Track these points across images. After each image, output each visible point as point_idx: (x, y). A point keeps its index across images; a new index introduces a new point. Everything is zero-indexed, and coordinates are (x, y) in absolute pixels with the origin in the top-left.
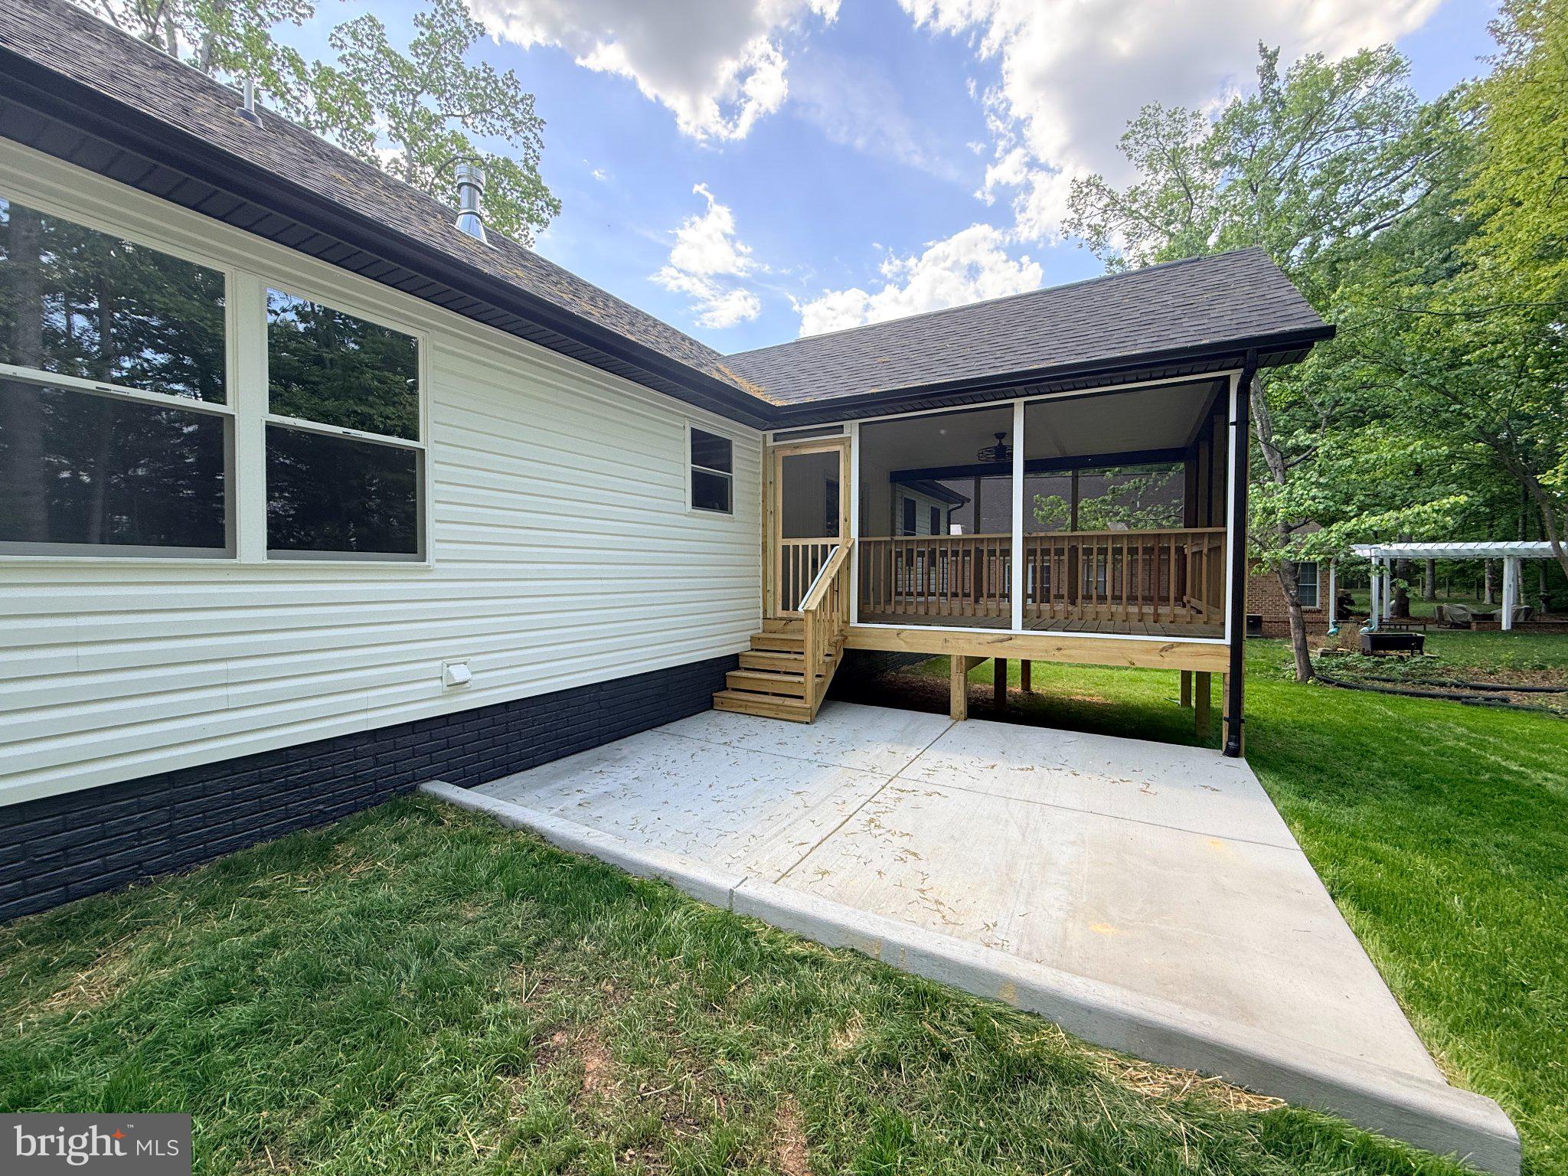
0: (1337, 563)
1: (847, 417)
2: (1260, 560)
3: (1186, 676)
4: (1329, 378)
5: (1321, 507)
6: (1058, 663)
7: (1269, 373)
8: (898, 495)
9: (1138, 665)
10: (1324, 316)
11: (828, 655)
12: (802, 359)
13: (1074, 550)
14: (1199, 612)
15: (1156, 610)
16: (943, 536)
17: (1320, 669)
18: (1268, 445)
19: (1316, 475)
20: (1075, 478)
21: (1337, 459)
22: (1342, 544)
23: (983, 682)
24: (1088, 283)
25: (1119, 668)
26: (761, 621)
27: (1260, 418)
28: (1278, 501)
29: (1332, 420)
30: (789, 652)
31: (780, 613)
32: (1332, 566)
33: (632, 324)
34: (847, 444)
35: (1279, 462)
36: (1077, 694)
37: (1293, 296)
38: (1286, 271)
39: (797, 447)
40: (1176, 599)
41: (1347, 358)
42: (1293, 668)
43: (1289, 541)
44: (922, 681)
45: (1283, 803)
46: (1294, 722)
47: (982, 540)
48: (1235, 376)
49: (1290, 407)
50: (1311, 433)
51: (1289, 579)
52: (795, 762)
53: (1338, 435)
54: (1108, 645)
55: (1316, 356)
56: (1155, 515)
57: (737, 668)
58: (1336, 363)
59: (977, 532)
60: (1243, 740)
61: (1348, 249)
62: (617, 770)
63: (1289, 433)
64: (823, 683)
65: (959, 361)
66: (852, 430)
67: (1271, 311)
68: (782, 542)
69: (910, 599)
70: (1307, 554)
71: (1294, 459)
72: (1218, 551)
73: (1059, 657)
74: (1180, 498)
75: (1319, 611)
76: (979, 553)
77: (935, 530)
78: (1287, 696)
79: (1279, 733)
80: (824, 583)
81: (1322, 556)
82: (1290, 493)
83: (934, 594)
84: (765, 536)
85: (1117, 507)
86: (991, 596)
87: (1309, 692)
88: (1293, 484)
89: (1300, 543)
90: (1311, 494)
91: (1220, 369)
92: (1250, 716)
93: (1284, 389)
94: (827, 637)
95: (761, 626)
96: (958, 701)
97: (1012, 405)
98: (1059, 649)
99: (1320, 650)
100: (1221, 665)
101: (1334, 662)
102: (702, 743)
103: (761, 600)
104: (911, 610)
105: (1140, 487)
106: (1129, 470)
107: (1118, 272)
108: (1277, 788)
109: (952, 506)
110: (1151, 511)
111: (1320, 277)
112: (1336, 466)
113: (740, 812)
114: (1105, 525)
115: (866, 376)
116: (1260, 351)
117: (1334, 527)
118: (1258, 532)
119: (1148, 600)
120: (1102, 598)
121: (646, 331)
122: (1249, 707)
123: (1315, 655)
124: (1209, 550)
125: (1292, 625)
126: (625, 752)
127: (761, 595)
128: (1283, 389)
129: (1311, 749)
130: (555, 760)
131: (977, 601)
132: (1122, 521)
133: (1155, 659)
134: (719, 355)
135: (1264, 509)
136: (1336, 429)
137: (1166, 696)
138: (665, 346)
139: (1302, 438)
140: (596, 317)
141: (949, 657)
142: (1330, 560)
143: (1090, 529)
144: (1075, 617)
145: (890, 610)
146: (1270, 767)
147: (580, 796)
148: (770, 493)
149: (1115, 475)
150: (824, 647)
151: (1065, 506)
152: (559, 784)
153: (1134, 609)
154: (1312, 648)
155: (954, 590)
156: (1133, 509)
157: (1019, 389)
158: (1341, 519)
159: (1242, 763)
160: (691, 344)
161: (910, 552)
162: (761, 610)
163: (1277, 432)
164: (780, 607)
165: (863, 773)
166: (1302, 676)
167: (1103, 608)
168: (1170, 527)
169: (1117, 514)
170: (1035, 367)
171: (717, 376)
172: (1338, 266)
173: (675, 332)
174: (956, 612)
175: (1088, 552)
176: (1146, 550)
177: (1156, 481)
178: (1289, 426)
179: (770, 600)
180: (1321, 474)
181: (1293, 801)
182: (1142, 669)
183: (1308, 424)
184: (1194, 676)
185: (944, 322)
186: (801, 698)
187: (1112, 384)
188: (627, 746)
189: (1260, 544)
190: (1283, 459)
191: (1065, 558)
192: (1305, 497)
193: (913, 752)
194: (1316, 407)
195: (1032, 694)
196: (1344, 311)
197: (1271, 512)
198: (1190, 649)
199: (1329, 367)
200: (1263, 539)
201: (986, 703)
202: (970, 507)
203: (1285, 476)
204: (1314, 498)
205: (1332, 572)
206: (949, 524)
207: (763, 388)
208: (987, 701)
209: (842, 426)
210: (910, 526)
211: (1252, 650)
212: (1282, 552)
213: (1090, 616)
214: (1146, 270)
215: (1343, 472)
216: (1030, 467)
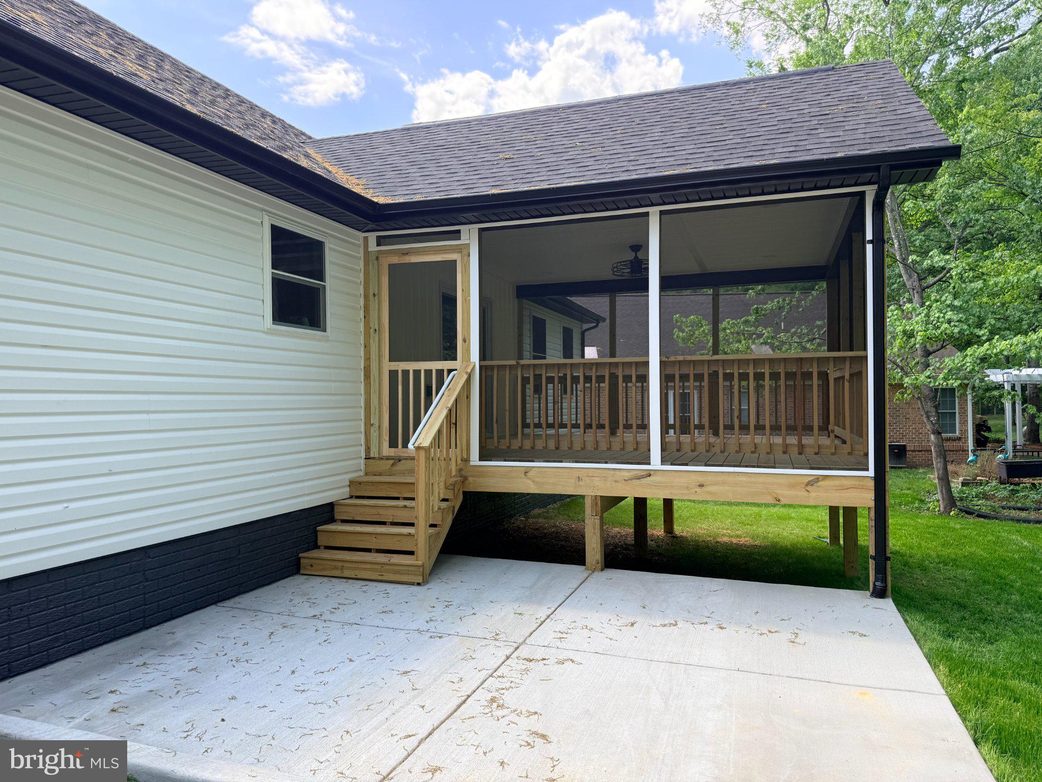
0: (974, 388)
1: (463, 220)
2: (900, 386)
3: (833, 511)
4: (959, 199)
5: (956, 330)
6: (702, 502)
7: (905, 190)
8: (526, 313)
9: (784, 501)
10: (953, 135)
11: (444, 500)
12: (412, 149)
13: (714, 376)
14: (844, 442)
15: (800, 441)
16: (576, 360)
17: (961, 499)
18: (906, 265)
19: (950, 297)
20: (716, 297)
21: (971, 282)
22: (977, 369)
23: (622, 524)
24: (726, 84)
25: (767, 505)
26: (362, 461)
27: (898, 237)
28: (916, 324)
29: (964, 241)
30: (397, 498)
31: (387, 451)
32: (969, 391)
33: (194, 92)
34: (465, 252)
35: (916, 284)
36: (724, 535)
37: (922, 113)
38: (917, 87)
39: (406, 253)
40: (820, 429)
41: (974, 179)
42: (936, 500)
43: (928, 366)
44: (555, 526)
45: (929, 645)
46: (938, 556)
47: (617, 364)
48: (870, 192)
49: (925, 227)
50: (944, 254)
51: (929, 406)
52: (402, 634)
53: (969, 257)
54: (753, 479)
55: (947, 176)
56: (799, 337)
57: (332, 520)
58: (965, 183)
59: (613, 355)
60: (889, 579)
61: (973, 70)
62: (163, 660)
63: (924, 253)
64: (438, 534)
65: (590, 162)
66: (470, 236)
67: (901, 126)
68: (388, 366)
69: (538, 431)
70: (945, 379)
71: (931, 280)
72: (859, 376)
73: (701, 495)
74: (823, 320)
75: (959, 439)
76: (614, 377)
77: (568, 352)
78: (931, 530)
79: (924, 569)
80: (439, 414)
81: (959, 382)
82: (928, 315)
83: (565, 426)
84: (368, 359)
85: (760, 329)
86: (628, 427)
87: (952, 524)
88: (930, 306)
89: (938, 368)
90: (947, 317)
91: (856, 185)
92: (896, 553)
93: (920, 207)
94: (443, 479)
95: (363, 467)
96: (593, 549)
97: (647, 214)
98: (701, 486)
99: (961, 479)
100: (865, 499)
101: (974, 491)
102: (284, 619)
103: (363, 437)
104: (540, 444)
105: (783, 307)
106: (773, 288)
107: (757, 75)
108: (923, 629)
109: (586, 326)
110: (795, 333)
111: (948, 95)
112: (969, 289)
113: (332, 703)
114: (748, 348)
115: (486, 173)
116: (893, 168)
117: (969, 351)
118: (899, 356)
119: (791, 429)
120: (744, 428)
121: (213, 102)
122: (894, 543)
123: (956, 484)
124: (851, 375)
125: (934, 454)
126: (180, 635)
127: (363, 429)
128: (917, 208)
129: (954, 584)
130: (80, 652)
131: (613, 432)
132: (765, 343)
133: (800, 495)
134: (310, 138)
135: (904, 332)
136: (968, 250)
137: (815, 534)
138: (237, 122)
139: (937, 259)
140: (144, 79)
141: (583, 497)
142: (967, 385)
143: (733, 352)
144: (717, 449)
145: (516, 444)
146: (916, 607)
147: (114, 698)
148: (373, 306)
149: (758, 294)
150: (440, 491)
151: (707, 328)
152: (85, 684)
153: (778, 440)
154: (953, 477)
155: (536, 421)
156: (777, 330)
157: (654, 197)
158: (975, 343)
159: (888, 605)
160: (274, 122)
161: (538, 377)
162: (363, 449)
163: (914, 252)
164: (386, 444)
165: (484, 642)
166: (945, 508)
167: (746, 439)
168: (815, 350)
169: (760, 336)
170: (671, 172)
171: (304, 163)
172: (963, 85)
173: (253, 107)
174: (590, 446)
175: (729, 377)
176: (790, 376)
177: (799, 301)
178: (924, 247)
179: (374, 434)
180: (956, 296)
181: (937, 641)
182: (790, 506)
183: (943, 245)
184: (841, 512)
185: (573, 117)
186: (411, 553)
187: (750, 195)
188: (180, 628)
189: (902, 369)
190: (920, 280)
191: (705, 383)
192: (941, 320)
193: (543, 613)
194: (948, 228)
195: (675, 537)
196: (970, 132)
197: (909, 335)
198: (837, 482)
199: (959, 188)
200: (904, 363)
201: (626, 549)
202: (605, 326)
203: (922, 298)
204: (949, 322)
205: (969, 397)
206: (583, 346)
207: (364, 181)
208: (626, 547)
209: (459, 232)
210: (540, 348)
211: (899, 481)
212: (922, 378)
213: (732, 448)
214: (784, 75)
215: (976, 294)
216: (666, 283)
